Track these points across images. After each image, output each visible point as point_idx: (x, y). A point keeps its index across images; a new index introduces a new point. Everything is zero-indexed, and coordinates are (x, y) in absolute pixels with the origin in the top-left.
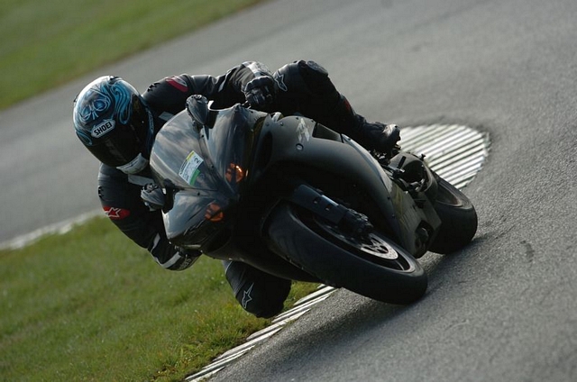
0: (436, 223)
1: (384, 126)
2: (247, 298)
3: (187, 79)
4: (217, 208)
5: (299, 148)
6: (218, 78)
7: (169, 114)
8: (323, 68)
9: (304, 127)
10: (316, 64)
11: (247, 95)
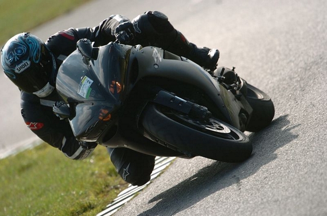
0: (250, 110)
1: (209, 50)
2: (126, 173)
3: (74, 31)
4: (107, 112)
5: (156, 67)
6: (94, 29)
7: (63, 56)
8: (164, 15)
9: (157, 53)
10: (159, 13)
11: (117, 36)
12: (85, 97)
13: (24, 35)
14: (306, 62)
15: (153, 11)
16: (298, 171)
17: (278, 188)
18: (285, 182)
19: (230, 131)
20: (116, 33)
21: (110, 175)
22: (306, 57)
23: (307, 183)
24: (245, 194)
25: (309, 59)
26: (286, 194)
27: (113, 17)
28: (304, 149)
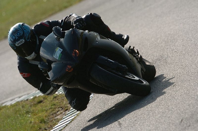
1: (123, 35)
8: (99, 15)
10: (96, 14)
11: (74, 25)
12: (57, 59)
13: (21, 24)
14: (153, 59)
16: (155, 116)
17: (144, 125)
18: (148, 122)
19: (138, 79)
20: (74, 24)
21: (41, 122)
22: (152, 57)
23: (161, 122)
24: (124, 129)
25: (154, 58)
26: (149, 128)
27: (72, 15)
28: (157, 105)
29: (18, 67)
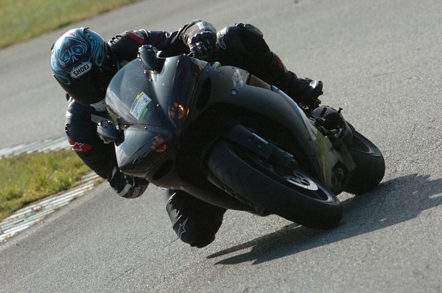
0: (351, 166)
1: (311, 81)
2: (182, 230)
4: (162, 141)
5: (234, 93)
6: (171, 33)
8: (258, 30)
9: (239, 75)
12: (138, 118)
13: (83, 30)
15: (245, 23)
19: (317, 189)
20: (191, 44)
27: (197, 22)
29: (66, 128)
